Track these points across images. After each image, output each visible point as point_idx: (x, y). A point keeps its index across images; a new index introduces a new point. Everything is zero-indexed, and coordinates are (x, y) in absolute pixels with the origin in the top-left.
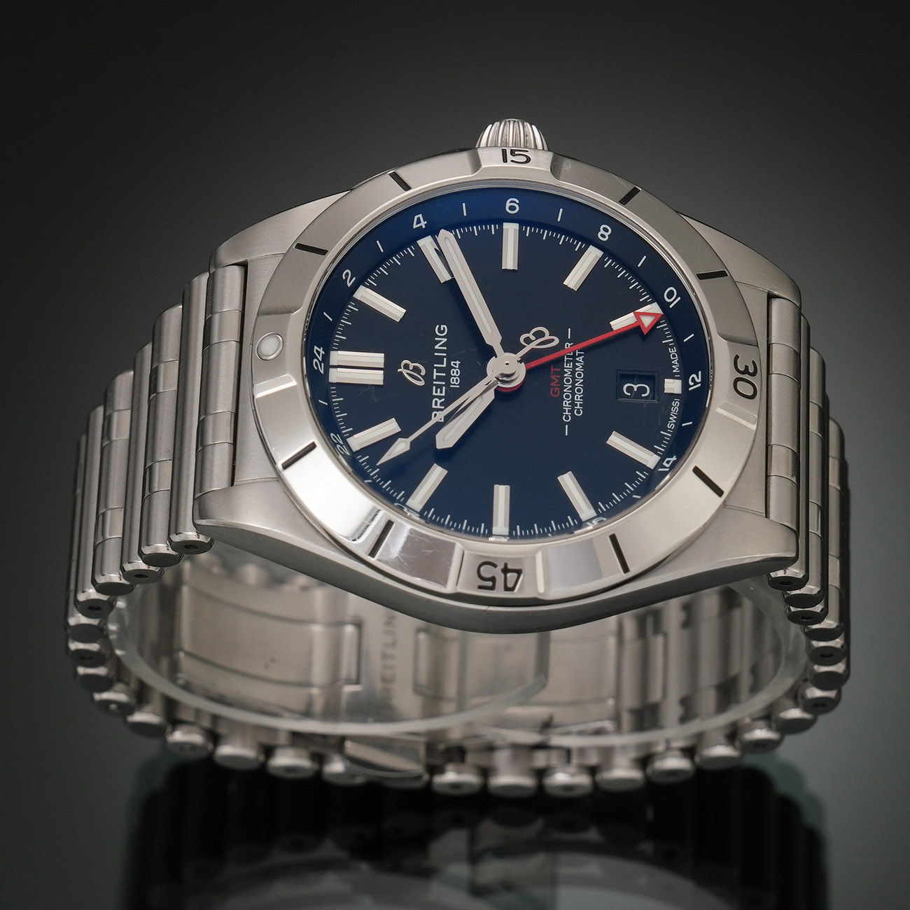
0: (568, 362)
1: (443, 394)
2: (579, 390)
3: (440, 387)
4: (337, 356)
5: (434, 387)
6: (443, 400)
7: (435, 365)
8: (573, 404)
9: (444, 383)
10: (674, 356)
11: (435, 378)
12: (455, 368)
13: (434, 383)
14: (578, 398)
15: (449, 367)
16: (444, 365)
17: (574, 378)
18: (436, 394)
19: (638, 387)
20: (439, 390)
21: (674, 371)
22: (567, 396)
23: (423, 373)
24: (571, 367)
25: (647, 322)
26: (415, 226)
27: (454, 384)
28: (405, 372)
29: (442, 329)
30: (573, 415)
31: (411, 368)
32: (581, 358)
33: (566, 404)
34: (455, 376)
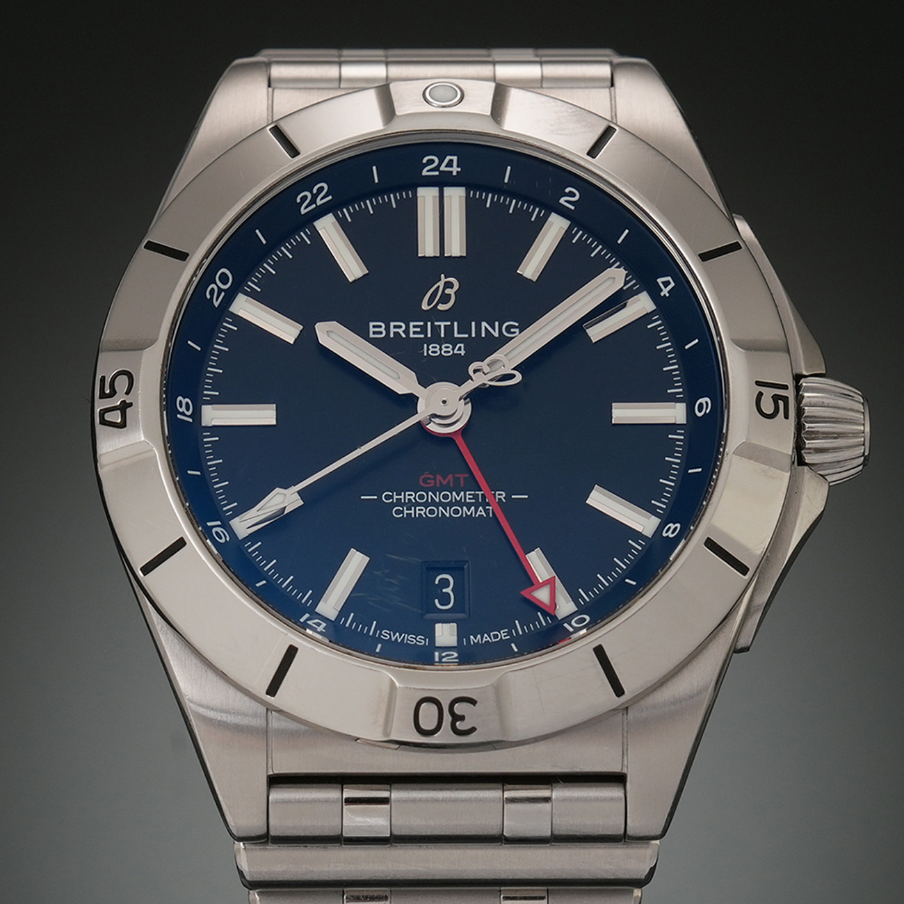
0: (475, 497)
1: (412, 335)
2: (432, 512)
3: (424, 330)
4: (456, 197)
5: (422, 323)
6: (404, 336)
7: (456, 323)
8: (411, 505)
9: (429, 335)
10: (495, 637)
11: (436, 323)
12: (453, 349)
13: (429, 324)
14: (421, 511)
15: (455, 342)
16: (456, 335)
17: (451, 504)
18: (411, 326)
19: (449, 594)
20: (419, 330)
21: (472, 637)
22: (421, 497)
23: (441, 307)
24: (468, 501)
25: (542, 595)
26: (660, 281)
27: (428, 349)
28: (441, 284)
29: (512, 330)
30: (393, 505)
31: (448, 291)
32: (483, 513)
33: (410, 496)
34: (441, 349)
